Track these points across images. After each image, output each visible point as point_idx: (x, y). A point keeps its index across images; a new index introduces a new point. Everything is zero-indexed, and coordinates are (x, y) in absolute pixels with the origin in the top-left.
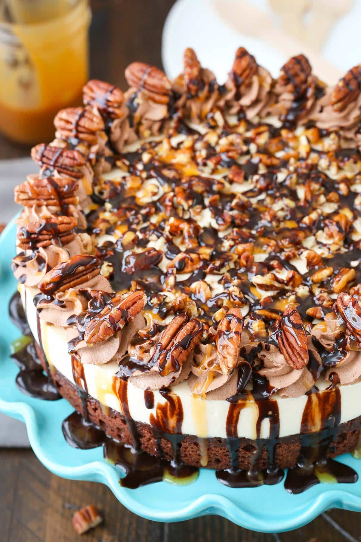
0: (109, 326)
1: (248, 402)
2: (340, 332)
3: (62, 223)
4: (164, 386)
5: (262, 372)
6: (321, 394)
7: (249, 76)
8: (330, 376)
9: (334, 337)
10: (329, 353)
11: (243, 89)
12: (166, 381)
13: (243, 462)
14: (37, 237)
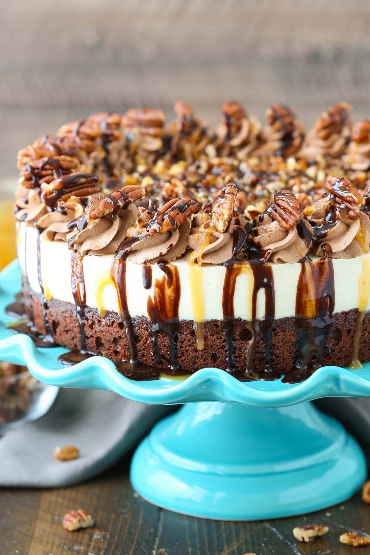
0: (109, 202)
1: (243, 266)
2: (330, 204)
3: (64, 160)
4: (161, 253)
5: (256, 239)
6: (314, 264)
7: (239, 119)
8: (322, 247)
9: (324, 211)
10: (320, 225)
11: (233, 129)
12: (164, 249)
13: (240, 357)
14: (40, 173)
